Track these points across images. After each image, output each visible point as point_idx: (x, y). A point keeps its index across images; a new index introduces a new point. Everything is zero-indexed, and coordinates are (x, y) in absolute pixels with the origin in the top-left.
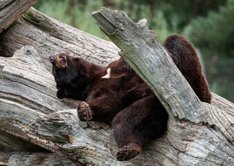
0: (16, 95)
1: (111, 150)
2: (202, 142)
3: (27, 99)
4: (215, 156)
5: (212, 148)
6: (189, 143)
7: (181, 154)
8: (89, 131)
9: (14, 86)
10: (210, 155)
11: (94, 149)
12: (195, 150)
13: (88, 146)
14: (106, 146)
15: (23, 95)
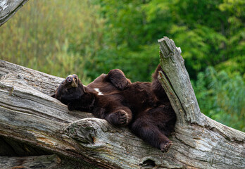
0: (28, 109)
1: (126, 148)
2: (207, 140)
3: (37, 112)
4: (218, 150)
5: (215, 144)
6: (198, 141)
7: (191, 149)
8: (108, 133)
9: (24, 102)
10: (213, 149)
11: (112, 147)
12: (202, 146)
13: (108, 146)
14: (122, 145)
15: (34, 108)
